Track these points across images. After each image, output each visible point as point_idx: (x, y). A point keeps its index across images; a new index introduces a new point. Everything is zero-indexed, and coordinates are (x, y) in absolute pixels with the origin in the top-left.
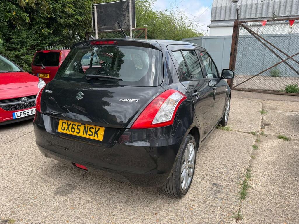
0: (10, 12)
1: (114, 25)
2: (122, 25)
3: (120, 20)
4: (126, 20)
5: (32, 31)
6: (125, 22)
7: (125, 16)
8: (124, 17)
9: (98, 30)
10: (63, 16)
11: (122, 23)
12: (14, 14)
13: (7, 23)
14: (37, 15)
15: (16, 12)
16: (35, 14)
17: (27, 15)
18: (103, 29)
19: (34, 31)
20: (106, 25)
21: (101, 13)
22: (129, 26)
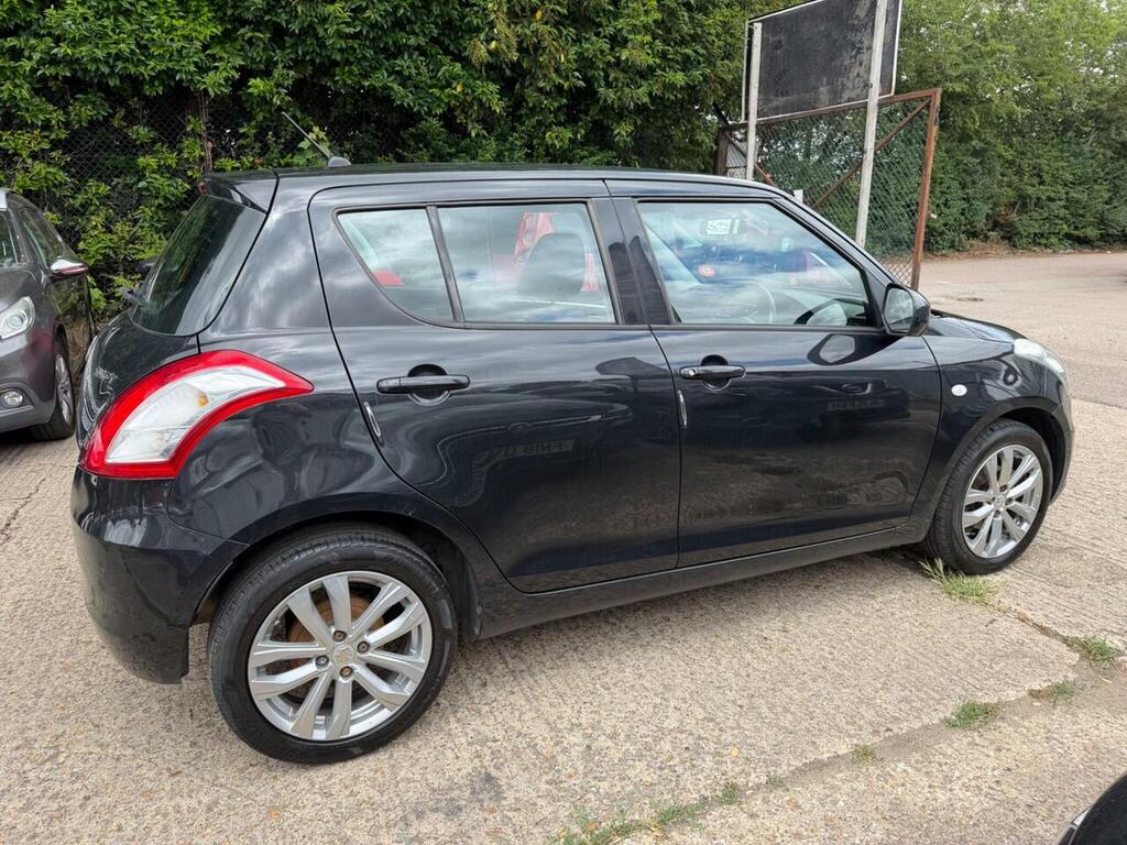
0: (449, 85)
1: (816, 89)
2: (843, 85)
3: (841, 66)
4: (861, 64)
5: (516, 139)
6: (858, 75)
7: (860, 49)
8: (854, 52)
9: (759, 116)
10: (616, 79)
11: (845, 79)
12: (459, 89)
13: (439, 120)
14: (531, 84)
15: (464, 85)
16: (527, 83)
17: (494, 87)
18: (777, 110)
19: (522, 138)
20: (787, 94)
21: (776, 48)
22: (867, 86)
